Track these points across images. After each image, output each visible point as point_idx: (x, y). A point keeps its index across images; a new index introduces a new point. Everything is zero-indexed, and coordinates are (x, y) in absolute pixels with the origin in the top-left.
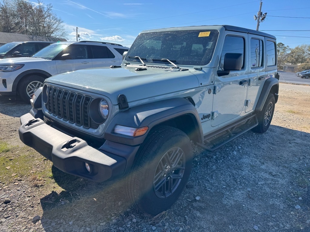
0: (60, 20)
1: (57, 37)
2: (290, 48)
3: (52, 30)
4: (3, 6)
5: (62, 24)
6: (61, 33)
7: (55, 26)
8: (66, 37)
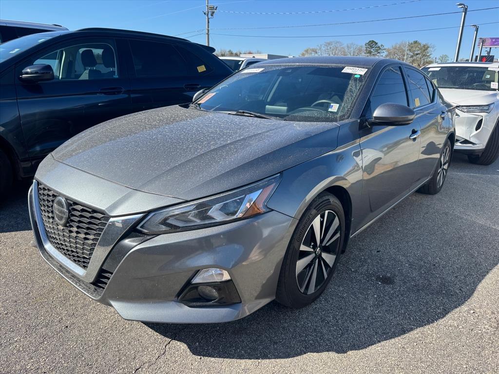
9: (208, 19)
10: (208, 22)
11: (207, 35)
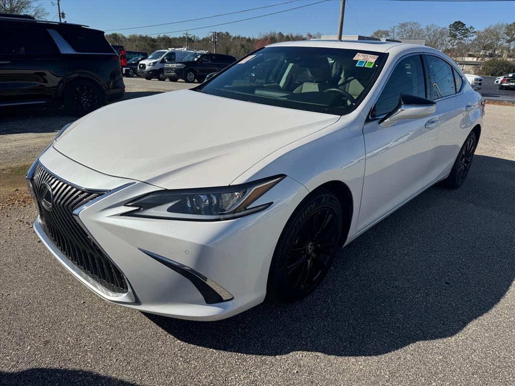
2: (475, 30)
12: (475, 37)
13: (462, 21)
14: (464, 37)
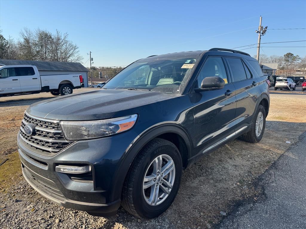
0: (75, 47)
1: (73, 61)
2: (300, 57)
3: (68, 55)
4: (26, 37)
5: (77, 50)
6: (76, 58)
7: (71, 51)
8: (81, 61)
9: (260, 36)
10: (260, 39)
11: (258, 48)
12: (300, 61)
13: (291, 53)
14: (293, 61)
